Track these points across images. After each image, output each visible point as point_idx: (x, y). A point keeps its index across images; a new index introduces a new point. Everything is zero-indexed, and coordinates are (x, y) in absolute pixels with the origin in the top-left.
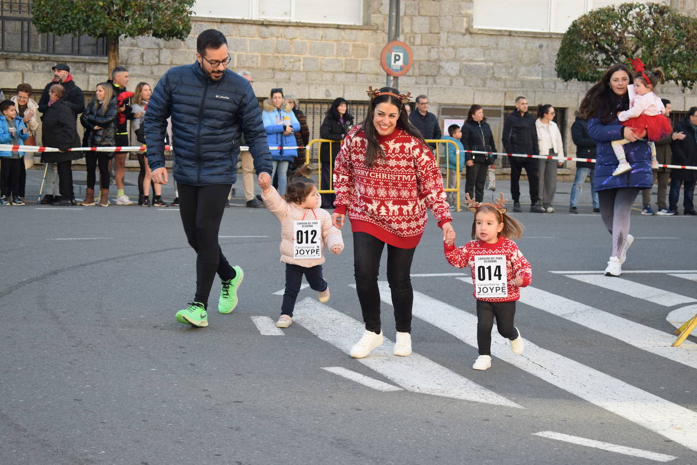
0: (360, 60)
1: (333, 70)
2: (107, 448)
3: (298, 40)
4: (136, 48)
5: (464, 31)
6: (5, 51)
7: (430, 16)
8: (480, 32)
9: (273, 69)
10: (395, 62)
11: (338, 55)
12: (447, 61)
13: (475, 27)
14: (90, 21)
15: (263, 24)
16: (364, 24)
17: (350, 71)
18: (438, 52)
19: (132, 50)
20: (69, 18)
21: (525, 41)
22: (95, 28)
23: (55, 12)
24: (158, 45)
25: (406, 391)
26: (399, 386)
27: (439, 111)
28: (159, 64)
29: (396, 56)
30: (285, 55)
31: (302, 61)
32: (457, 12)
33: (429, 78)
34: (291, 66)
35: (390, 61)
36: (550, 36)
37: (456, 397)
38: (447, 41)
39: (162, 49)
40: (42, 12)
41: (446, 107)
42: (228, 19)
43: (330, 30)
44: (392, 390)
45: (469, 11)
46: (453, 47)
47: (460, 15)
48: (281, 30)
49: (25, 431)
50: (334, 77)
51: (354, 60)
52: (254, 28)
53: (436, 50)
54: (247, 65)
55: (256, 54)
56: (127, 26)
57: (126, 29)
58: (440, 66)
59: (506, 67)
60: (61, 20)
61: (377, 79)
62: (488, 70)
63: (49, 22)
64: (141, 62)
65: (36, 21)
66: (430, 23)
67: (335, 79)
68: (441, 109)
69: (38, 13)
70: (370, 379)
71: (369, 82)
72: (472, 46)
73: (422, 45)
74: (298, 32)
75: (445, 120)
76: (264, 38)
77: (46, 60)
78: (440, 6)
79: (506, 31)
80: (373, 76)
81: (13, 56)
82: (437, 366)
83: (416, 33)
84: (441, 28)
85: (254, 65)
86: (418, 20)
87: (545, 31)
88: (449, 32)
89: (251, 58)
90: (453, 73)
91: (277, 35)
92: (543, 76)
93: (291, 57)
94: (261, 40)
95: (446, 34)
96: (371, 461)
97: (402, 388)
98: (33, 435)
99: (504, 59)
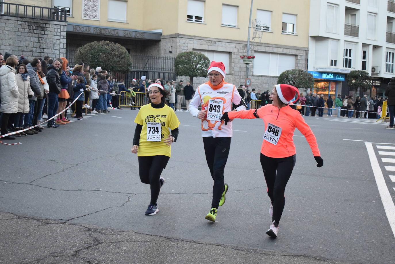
5: (251, 75)
7: (244, 71)
13: (254, 74)
16: (229, 73)
21: (264, 78)
29: (248, 81)
35: (247, 83)
36: (273, 77)
45: (253, 70)
47: (251, 71)
59: (261, 84)
62: (256, 85)
72: (253, 79)
73: (242, 78)
79: (261, 75)
86: (242, 72)
87: (268, 75)
92: (269, 87)
99: (260, 82)
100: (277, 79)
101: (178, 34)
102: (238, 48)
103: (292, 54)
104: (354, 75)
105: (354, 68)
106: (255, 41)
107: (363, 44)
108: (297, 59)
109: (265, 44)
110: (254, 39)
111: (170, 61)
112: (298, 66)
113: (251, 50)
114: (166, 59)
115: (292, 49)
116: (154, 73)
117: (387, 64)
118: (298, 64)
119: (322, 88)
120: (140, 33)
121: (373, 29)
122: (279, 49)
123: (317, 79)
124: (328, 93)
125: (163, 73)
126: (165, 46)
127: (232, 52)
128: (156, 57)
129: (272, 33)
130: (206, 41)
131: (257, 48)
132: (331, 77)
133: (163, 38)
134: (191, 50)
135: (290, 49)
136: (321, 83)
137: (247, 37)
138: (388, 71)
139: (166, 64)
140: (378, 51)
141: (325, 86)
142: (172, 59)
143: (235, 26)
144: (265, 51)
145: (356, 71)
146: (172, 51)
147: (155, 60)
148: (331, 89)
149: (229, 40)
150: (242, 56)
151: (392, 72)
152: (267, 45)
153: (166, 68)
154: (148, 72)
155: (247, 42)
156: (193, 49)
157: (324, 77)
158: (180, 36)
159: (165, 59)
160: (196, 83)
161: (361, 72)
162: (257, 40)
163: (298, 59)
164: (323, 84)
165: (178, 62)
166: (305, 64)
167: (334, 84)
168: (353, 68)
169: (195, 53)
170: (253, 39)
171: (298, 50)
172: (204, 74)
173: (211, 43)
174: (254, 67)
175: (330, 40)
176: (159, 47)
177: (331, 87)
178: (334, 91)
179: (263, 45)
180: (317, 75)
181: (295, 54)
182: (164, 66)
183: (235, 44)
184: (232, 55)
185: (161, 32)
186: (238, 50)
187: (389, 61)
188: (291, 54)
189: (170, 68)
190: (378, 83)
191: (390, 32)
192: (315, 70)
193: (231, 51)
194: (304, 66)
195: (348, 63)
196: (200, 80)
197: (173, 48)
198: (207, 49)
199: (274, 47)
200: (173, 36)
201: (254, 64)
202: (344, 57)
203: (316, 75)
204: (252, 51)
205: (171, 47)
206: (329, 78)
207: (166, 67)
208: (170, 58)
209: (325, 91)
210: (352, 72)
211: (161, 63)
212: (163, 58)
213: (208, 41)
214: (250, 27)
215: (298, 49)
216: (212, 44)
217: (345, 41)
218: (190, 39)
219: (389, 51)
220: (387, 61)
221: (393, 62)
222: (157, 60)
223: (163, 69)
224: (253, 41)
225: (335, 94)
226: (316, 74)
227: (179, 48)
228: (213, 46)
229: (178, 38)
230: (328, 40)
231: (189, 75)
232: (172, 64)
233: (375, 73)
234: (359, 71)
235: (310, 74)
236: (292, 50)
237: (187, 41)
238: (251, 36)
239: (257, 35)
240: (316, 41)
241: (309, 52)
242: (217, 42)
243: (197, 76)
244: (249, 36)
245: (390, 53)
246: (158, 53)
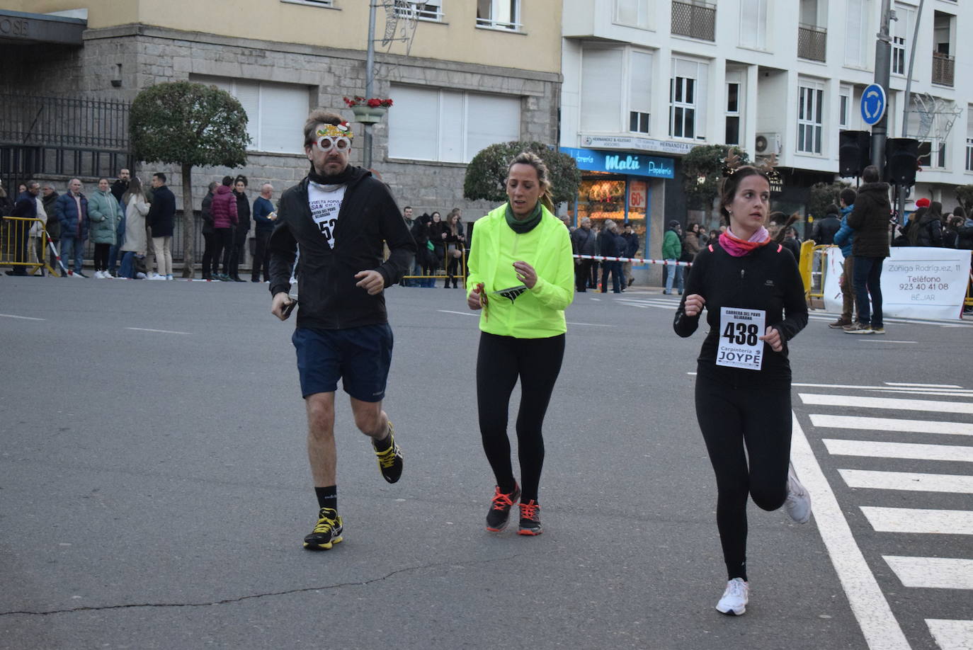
3: (267, 167)
5: (382, 160)
7: (359, 148)
8: (393, 161)
13: (390, 157)
21: (423, 168)
24: (170, 169)
32: (377, 145)
45: (385, 145)
59: (412, 189)
62: (398, 191)
72: (387, 172)
79: (411, 160)
87: (435, 160)
91: (253, 162)
92: (437, 197)
93: (263, 180)
99: (410, 183)
100: (464, 171)
101: (140, 24)
102: (337, 73)
103: (510, 92)
104: (705, 160)
105: (703, 138)
106: (390, 52)
107: (728, 62)
108: (525, 110)
109: (424, 59)
110: (389, 43)
111: (114, 112)
112: (530, 130)
113: (380, 81)
114: (103, 106)
115: (508, 77)
116: (60, 151)
117: (802, 126)
118: (530, 125)
119: (604, 201)
120: (12, 21)
121: (759, 16)
122: (469, 76)
123: (589, 172)
124: (624, 218)
125: (91, 153)
126: (98, 64)
127: (316, 87)
128: (69, 100)
129: (447, 24)
130: (234, 50)
131: (397, 75)
132: (631, 165)
133: (89, 38)
134: (185, 78)
135: (503, 77)
136: (601, 186)
137: (367, 39)
138: (804, 149)
139: (102, 121)
140: (774, 85)
141: (614, 194)
142: (121, 107)
143: (326, 3)
144: (423, 82)
145: (709, 148)
146: (121, 81)
147: (65, 109)
148: (634, 205)
149: (309, 46)
150: (351, 99)
151: (818, 150)
152: (428, 63)
153: (102, 136)
154: (41, 150)
155: (367, 52)
156: (192, 75)
157: (612, 168)
158: (146, 33)
159: (96, 105)
160: (203, 187)
161: (726, 150)
162: (398, 48)
163: (528, 110)
164: (606, 187)
165: (140, 114)
166: (552, 126)
167: (642, 189)
168: (699, 138)
169: (195, 87)
170: (384, 45)
171: (528, 79)
172: (228, 157)
173: (251, 55)
174: (391, 133)
175: (628, 52)
176: (78, 68)
177: (633, 198)
178: (642, 209)
179: (418, 63)
180: (588, 159)
181: (519, 93)
182: (96, 129)
183: (327, 60)
184: (317, 94)
185: (86, 18)
186: (337, 79)
187: (809, 118)
188: (506, 92)
189: (114, 137)
190: (776, 185)
191: (809, 28)
192: (584, 145)
193: (316, 83)
194: (547, 132)
195: (684, 123)
196: (216, 176)
197: (123, 69)
198: (237, 74)
199: (455, 71)
200: (123, 33)
201: (389, 124)
202: (671, 105)
203: (585, 159)
204: (384, 82)
205: (117, 68)
206: (626, 169)
207: (102, 131)
208: (115, 104)
209: (614, 209)
210: (697, 151)
211: (84, 120)
212: (90, 104)
213: (239, 51)
214: (375, 6)
215: (529, 77)
216: (252, 60)
217: (674, 53)
218: (180, 43)
219: (808, 84)
220: (801, 117)
221: (819, 120)
222: (71, 110)
223: (93, 139)
224: (385, 50)
225: (646, 218)
226: (587, 157)
227: (145, 72)
228: (257, 67)
229: (140, 38)
230: (622, 48)
231: (178, 160)
232: (120, 125)
233: (765, 153)
234: (717, 147)
235: (568, 158)
236: (510, 80)
237: (172, 48)
238: (380, 34)
239: (398, 29)
240: (584, 50)
241: (564, 87)
242: (268, 54)
243: (203, 162)
244: (371, 34)
245: (810, 91)
246: (74, 87)
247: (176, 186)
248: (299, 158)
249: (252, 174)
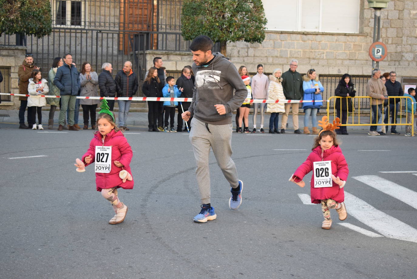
0: (357, 52)
1: (342, 58)
2: (221, 264)
3: (323, 42)
4: (235, 48)
5: (416, 36)
6: (168, 51)
7: (397, 28)
9: (309, 58)
10: (377, 54)
11: (345, 50)
12: (406, 53)
14: (212, 34)
15: (304, 34)
16: (359, 33)
17: (352, 58)
18: (401, 47)
19: (233, 49)
20: (201, 32)
22: (214, 37)
23: (193, 29)
24: (247, 46)
25: (385, 237)
26: (381, 234)
27: (402, 80)
28: (248, 56)
29: (377, 50)
30: (315, 50)
31: (325, 53)
32: (412, 25)
33: (396, 62)
34: (319, 56)
35: (375, 53)
37: (414, 241)
38: (407, 41)
39: (249, 48)
40: (186, 29)
41: (406, 78)
42: (285, 31)
43: (341, 36)
44: (377, 236)
46: (410, 45)
47: (414, 27)
48: (314, 37)
49: (178, 254)
50: (342, 62)
51: (354, 53)
52: (299, 36)
53: (400, 46)
54: (295, 56)
55: (300, 50)
56: (231, 36)
57: (230, 38)
58: (402, 55)
60: (197, 33)
61: (367, 63)
63: (190, 34)
64: (238, 55)
65: (183, 34)
66: (397, 32)
67: (343, 63)
68: (403, 79)
69: (184, 30)
70: (364, 230)
71: (362, 64)
73: (392, 44)
74: (323, 38)
75: (405, 85)
76: (304, 41)
77: (188, 55)
78: (403, 22)
80: (365, 62)
81: (171, 53)
82: (402, 224)
83: (389, 37)
84: (403, 34)
85: (299, 56)
86: (390, 30)
88: (407, 37)
89: (297, 52)
90: (410, 59)
91: (311, 39)
93: (319, 52)
94: (303, 43)
95: (406, 37)
96: (366, 276)
97: (383, 235)
98: (182, 256)
160: (272, 57)
196: (282, 49)
247: (251, 56)
248: (348, 36)
249: (311, 47)
